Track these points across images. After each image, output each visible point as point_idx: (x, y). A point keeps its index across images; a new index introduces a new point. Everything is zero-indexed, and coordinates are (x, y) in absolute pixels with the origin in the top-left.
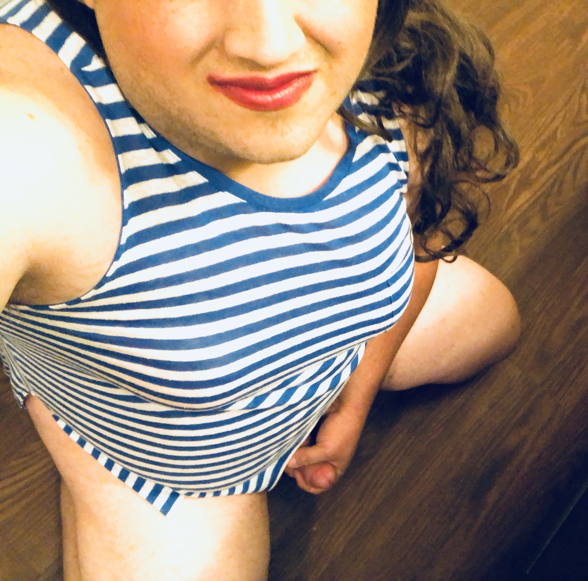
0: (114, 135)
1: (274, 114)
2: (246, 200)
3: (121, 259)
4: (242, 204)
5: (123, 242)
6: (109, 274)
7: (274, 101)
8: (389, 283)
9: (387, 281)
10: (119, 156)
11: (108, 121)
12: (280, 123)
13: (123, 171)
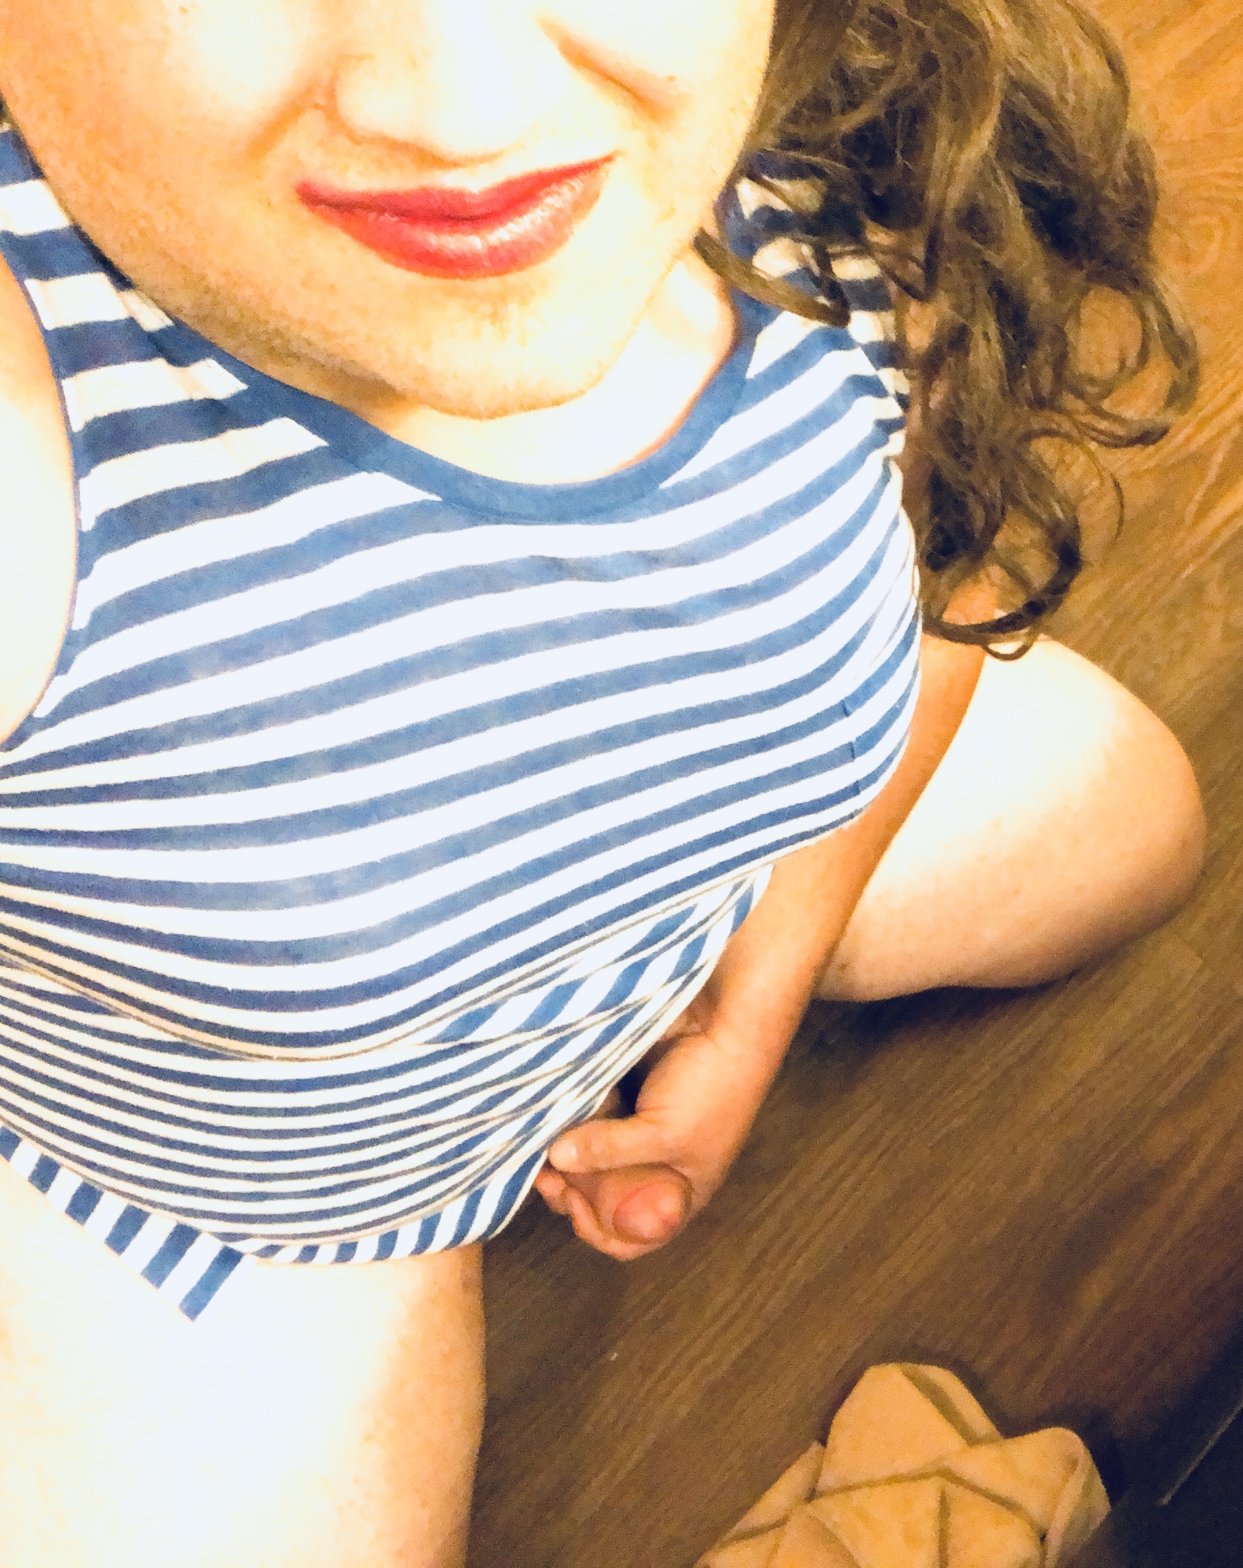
0: (49, 326)
1: (491, 284)
2: (438, 494)
3: (74, 668)
4: (423, 505)
5: (81, 622)
6: (42, 712)
7: (493, 251)
8: (848, 708)
9: (842, 703)
10: (67, 383)
11: (32, 284)
12: (513, 308)
13: (77, 426)
